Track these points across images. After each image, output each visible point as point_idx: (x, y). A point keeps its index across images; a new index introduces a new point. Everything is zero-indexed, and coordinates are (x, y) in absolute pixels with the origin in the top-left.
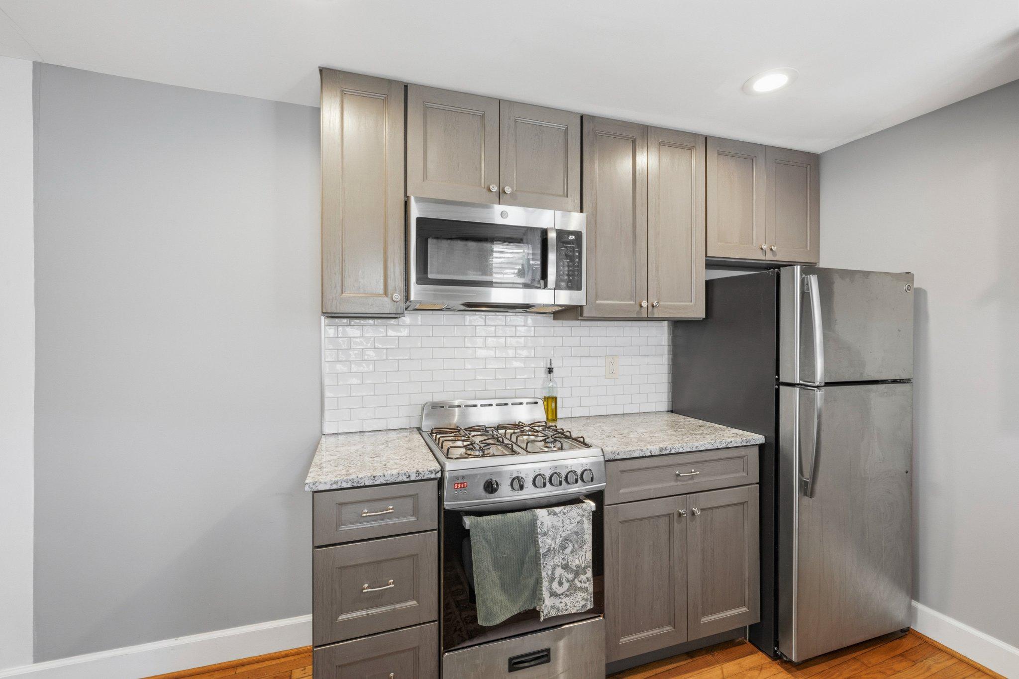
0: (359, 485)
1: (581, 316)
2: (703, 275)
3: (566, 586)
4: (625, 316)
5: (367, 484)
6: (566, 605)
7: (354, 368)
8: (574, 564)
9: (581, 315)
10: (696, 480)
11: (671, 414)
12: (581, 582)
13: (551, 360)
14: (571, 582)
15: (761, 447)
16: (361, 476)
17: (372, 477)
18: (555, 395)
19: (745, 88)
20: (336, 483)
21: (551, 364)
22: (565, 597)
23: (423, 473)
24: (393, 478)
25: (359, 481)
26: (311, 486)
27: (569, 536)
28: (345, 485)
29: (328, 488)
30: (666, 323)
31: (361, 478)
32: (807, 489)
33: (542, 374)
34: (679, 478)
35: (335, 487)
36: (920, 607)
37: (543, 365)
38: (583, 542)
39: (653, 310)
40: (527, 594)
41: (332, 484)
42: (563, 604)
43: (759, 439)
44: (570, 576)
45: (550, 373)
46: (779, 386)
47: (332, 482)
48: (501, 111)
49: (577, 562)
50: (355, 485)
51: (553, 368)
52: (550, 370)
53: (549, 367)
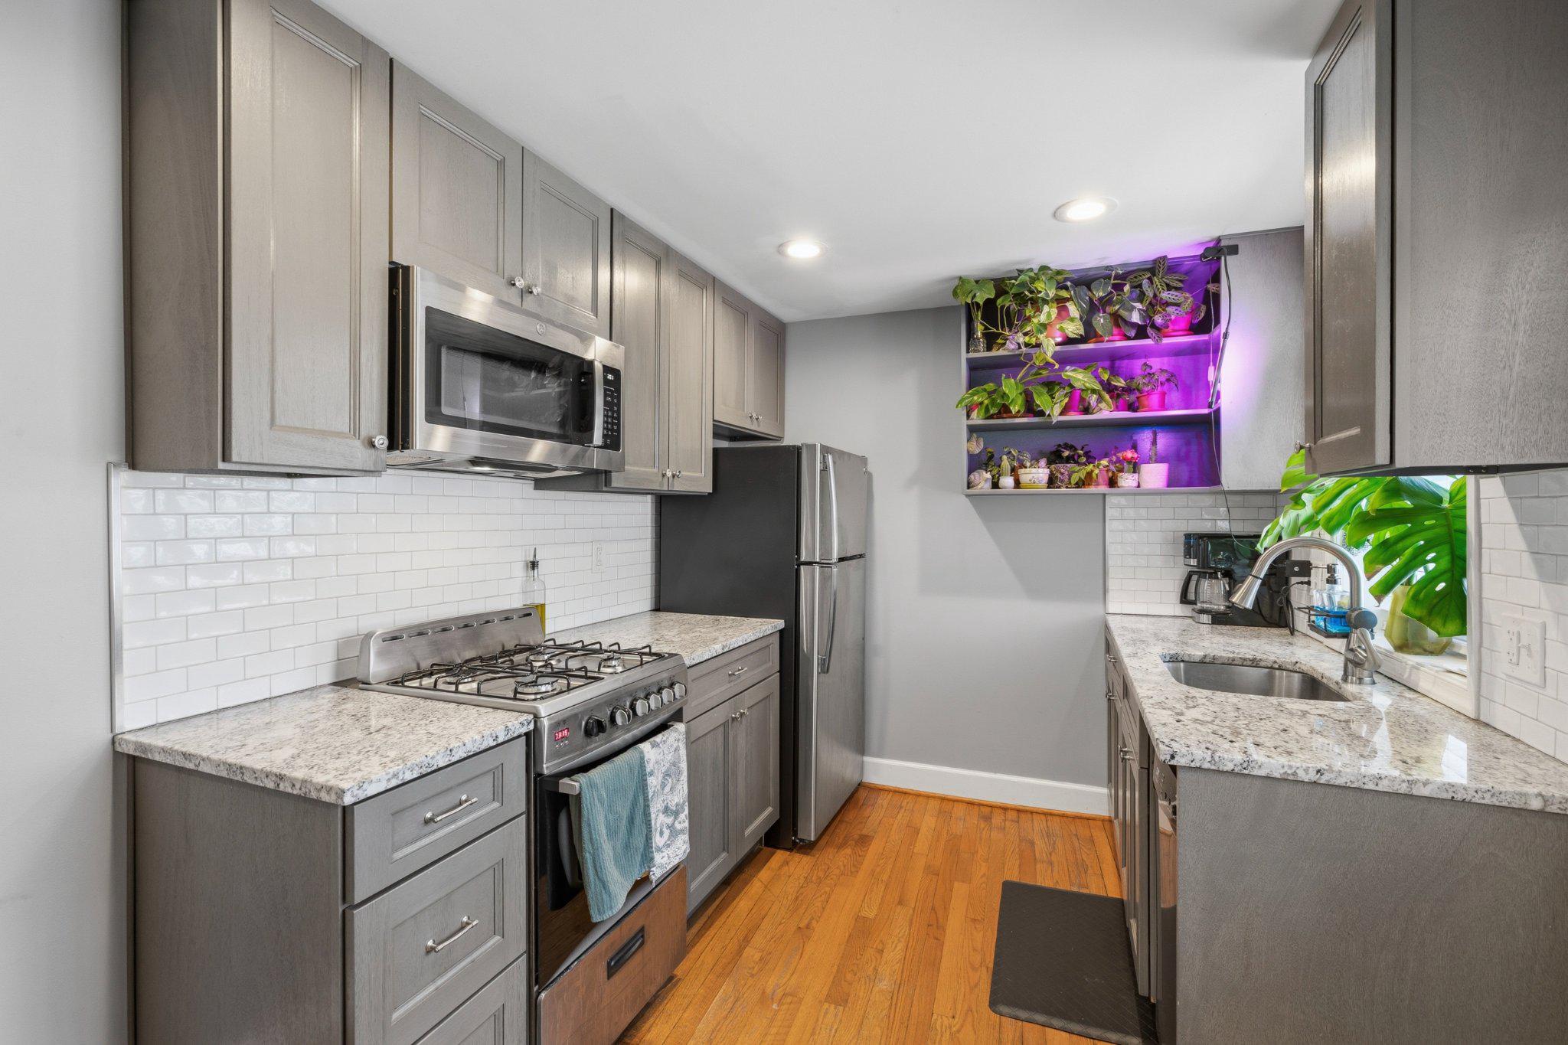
0: (429, 770)
1: (606, 486)
2: (709, 443)
3: (667, 833)
4: (645, 488)
5: (441, 765)
6: (669, 858)
7: (194, 581)
8: (674, 803)
9: (608, 482)
10: (743, 678)
11: (657, 613)
12: (680, 823)
13: (535, 549)
14: (671, 827)
15: (781, 632)
16: (431, 755)
17: (449, 752)
18: (538, 601)
19: (780, 248)
20: (395, 775)
21: (535, 556)
22: (666, 849)
23: (513, 728)
24: (476, 745)
25: (430, 762)
26: (356, 792)
27: (668, 769)
28: (409, 776)
29: (382, 789)
30: (649, 497)
31: (433, 758)
32: (825, 668)
33: (519, 571)
34: (733, 678)
35: (394, 783)
36: (867, 759)
37: (524, 555)
38: (680, 773)
39: (673, 481)
40: (638, 858)
41: (389, 780)
42: (666, 858)
43: (780, 624)
44: (669, 820)
45: (533, 569)
46: (799, 565)
47: (390, 776)
48: (524, 166)
49: (676, 800)
50: (425, 771)
51: (538, 562)
52: (534, 565)
53: (532, 559)
